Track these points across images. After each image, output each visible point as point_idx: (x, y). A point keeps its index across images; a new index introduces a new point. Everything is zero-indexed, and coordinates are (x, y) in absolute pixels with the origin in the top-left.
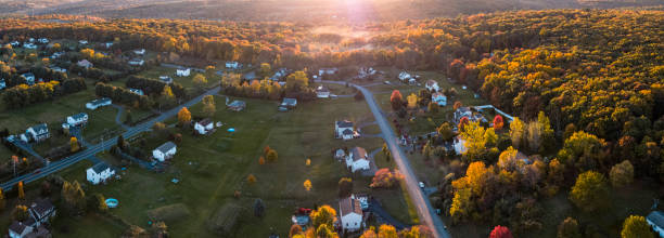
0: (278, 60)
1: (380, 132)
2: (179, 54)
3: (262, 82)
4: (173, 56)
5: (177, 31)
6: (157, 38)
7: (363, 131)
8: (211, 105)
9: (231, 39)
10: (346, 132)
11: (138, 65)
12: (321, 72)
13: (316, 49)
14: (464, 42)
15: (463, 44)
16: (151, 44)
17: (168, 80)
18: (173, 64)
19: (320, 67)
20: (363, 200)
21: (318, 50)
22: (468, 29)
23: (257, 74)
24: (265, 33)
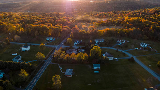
4: (16, 37)
6: (4, 26)
21: (86, 28)
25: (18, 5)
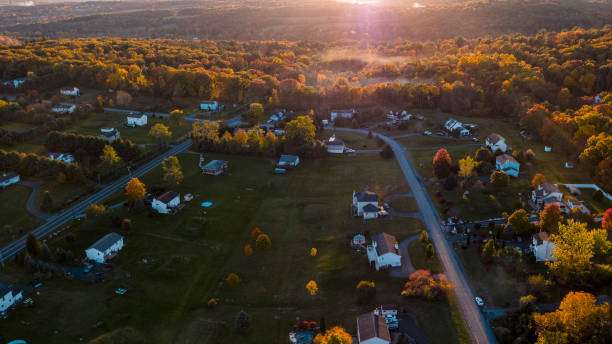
0: (274, 98)
1: (417, 210)
2: (130, 92)
3: (250, 132)
4: (122, 96)
5: (129, 57)
6: (98, 70)
7: (393, 206)
8: (176, 171)
9: (207, 67)
10: (368, 209)
11: (67, 113)
12: (334, 115)
13: (327, 82)
14: (549, 76)
15: (547, 79)
16: (89, 79)
17: (114, 133)
18: (123, 107)
19: (334, 108)
20: (390, 315)
21: (329, 82)
22: (555, 54)
23: (245, 118)
24: (256, 56)
25: (165, 18)
